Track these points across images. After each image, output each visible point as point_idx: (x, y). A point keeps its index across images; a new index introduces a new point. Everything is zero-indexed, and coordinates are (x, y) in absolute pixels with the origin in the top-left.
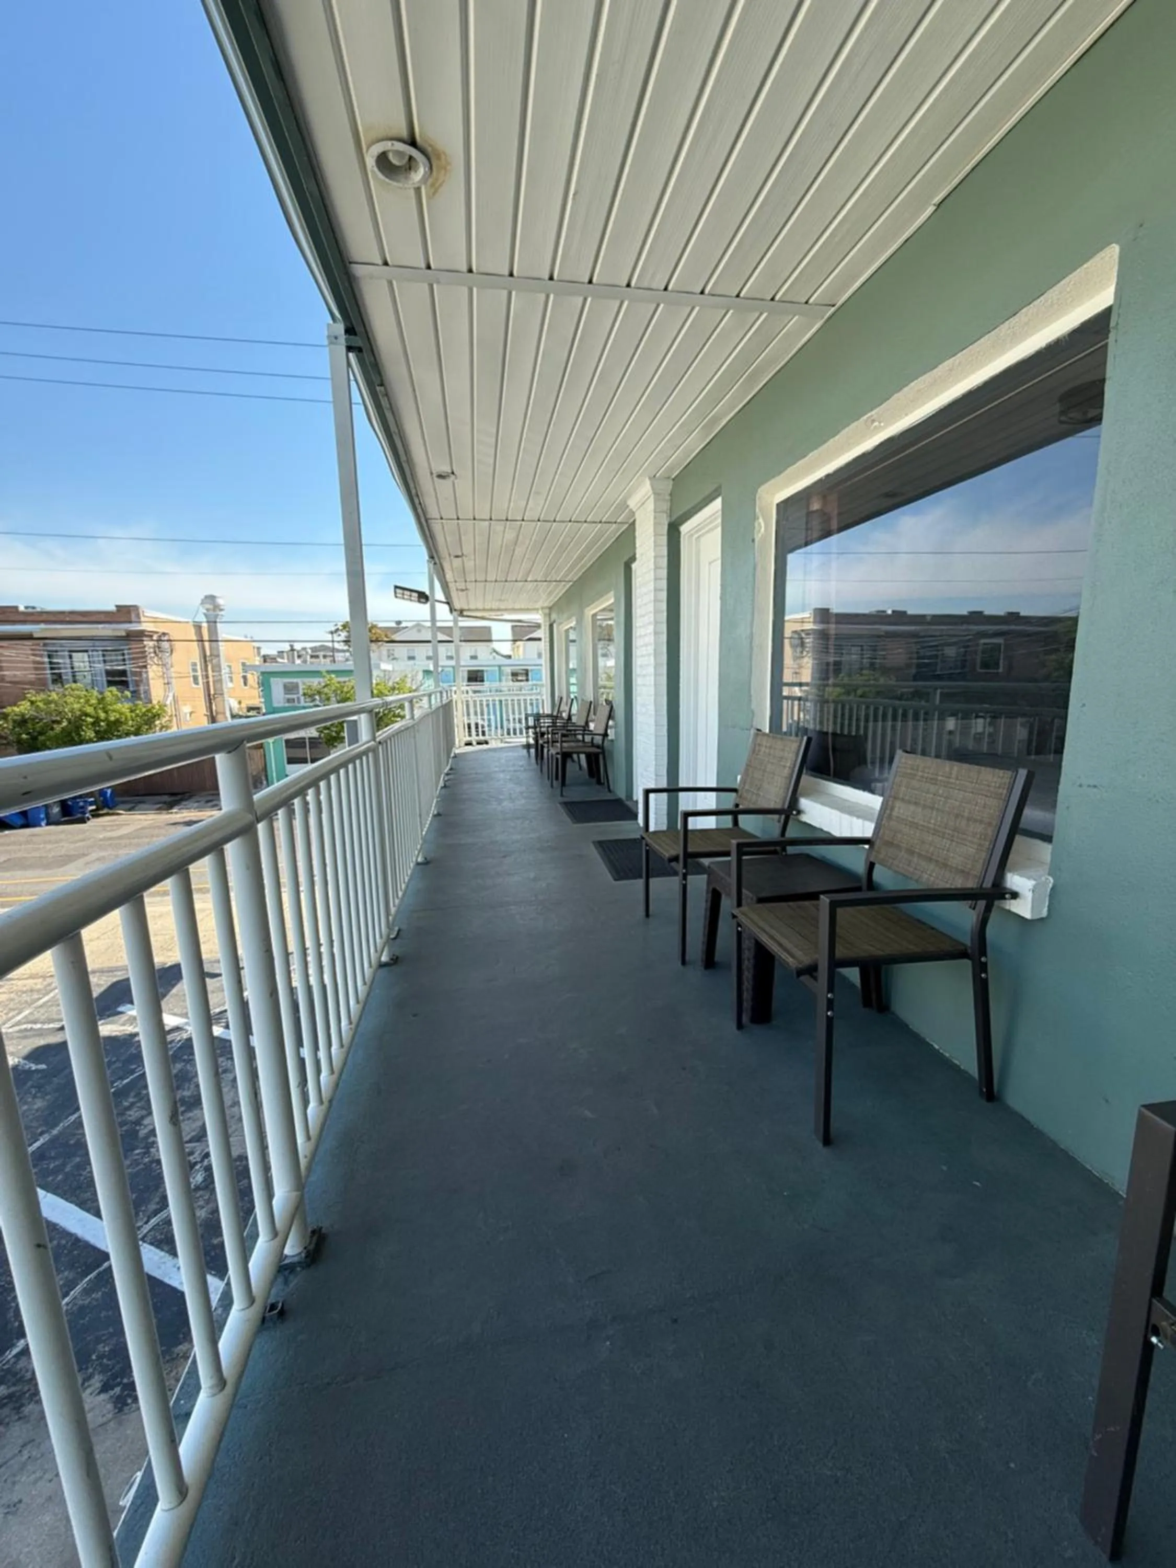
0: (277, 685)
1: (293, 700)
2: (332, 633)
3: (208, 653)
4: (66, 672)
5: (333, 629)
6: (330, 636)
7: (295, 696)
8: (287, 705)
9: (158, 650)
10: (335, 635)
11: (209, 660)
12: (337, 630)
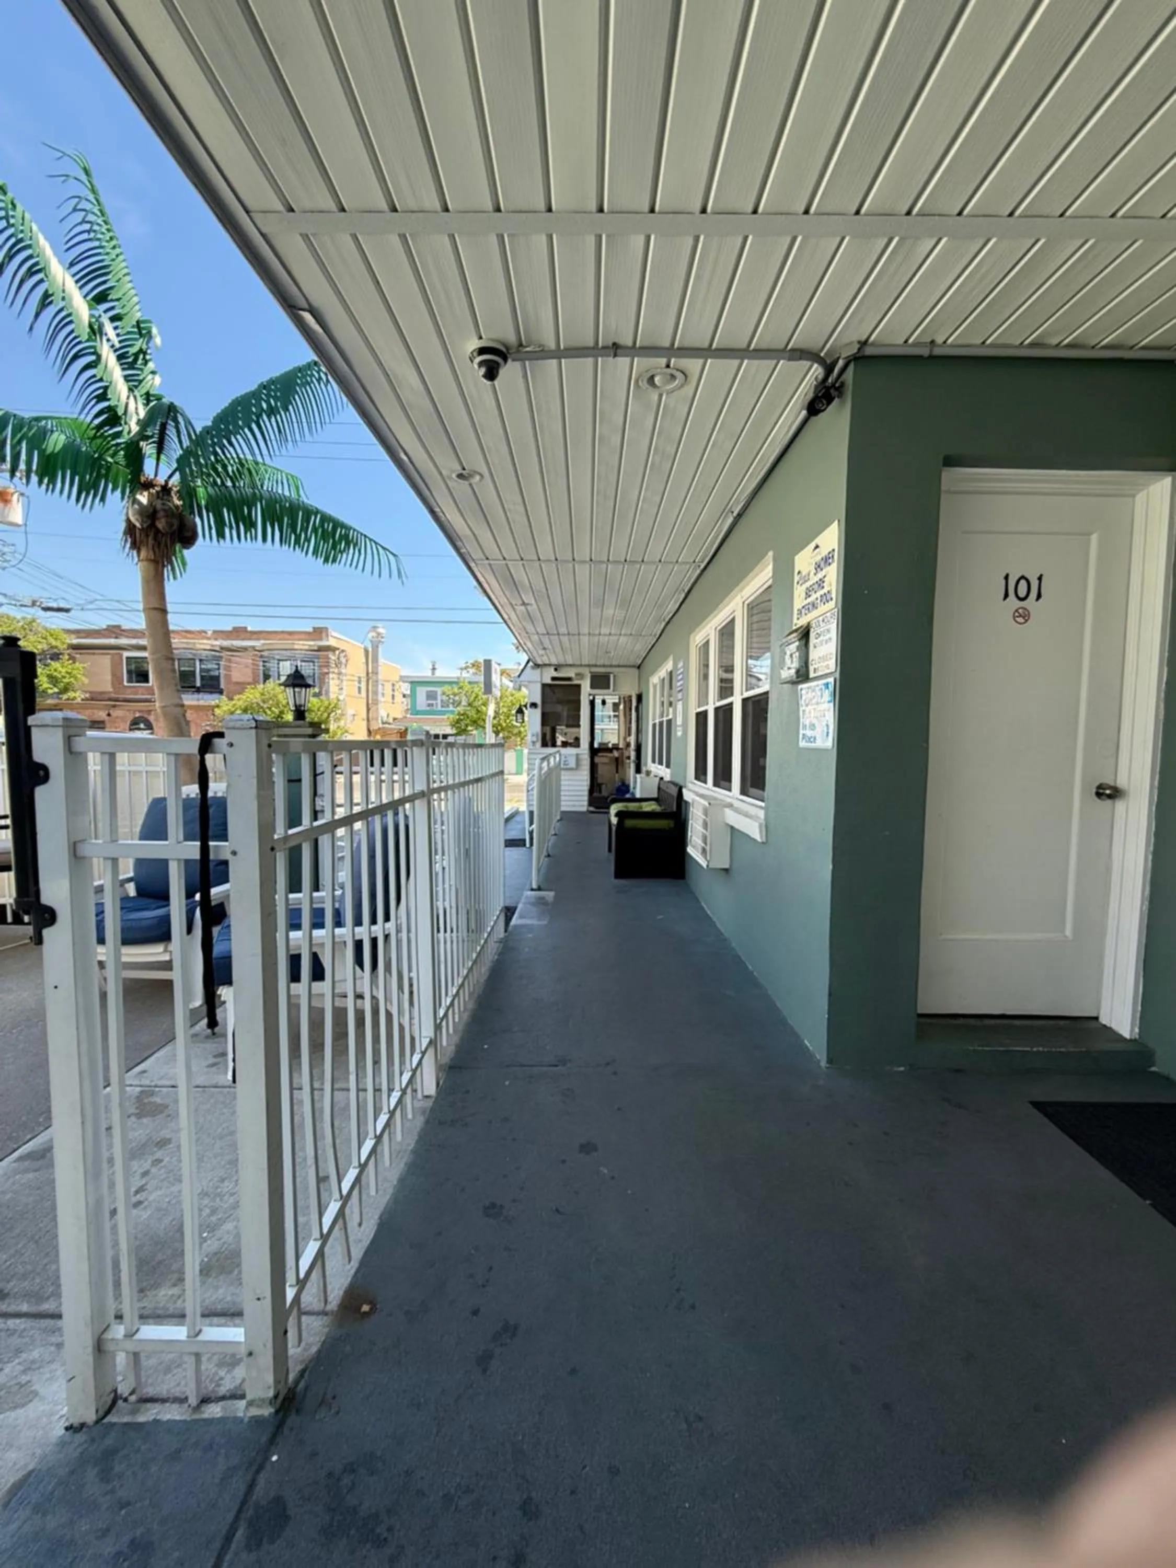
0: (422, 692)
1: (432, 705)
2: (462, 669)
3: (370, 671)
4: (273, 672)
5: (464, 666)
6: (459, 671)
7: (434, 702)
8: (428, 708)
9: (338, 664)
10: (465, 671)
11: (371, 676)
12: (466, 668)
